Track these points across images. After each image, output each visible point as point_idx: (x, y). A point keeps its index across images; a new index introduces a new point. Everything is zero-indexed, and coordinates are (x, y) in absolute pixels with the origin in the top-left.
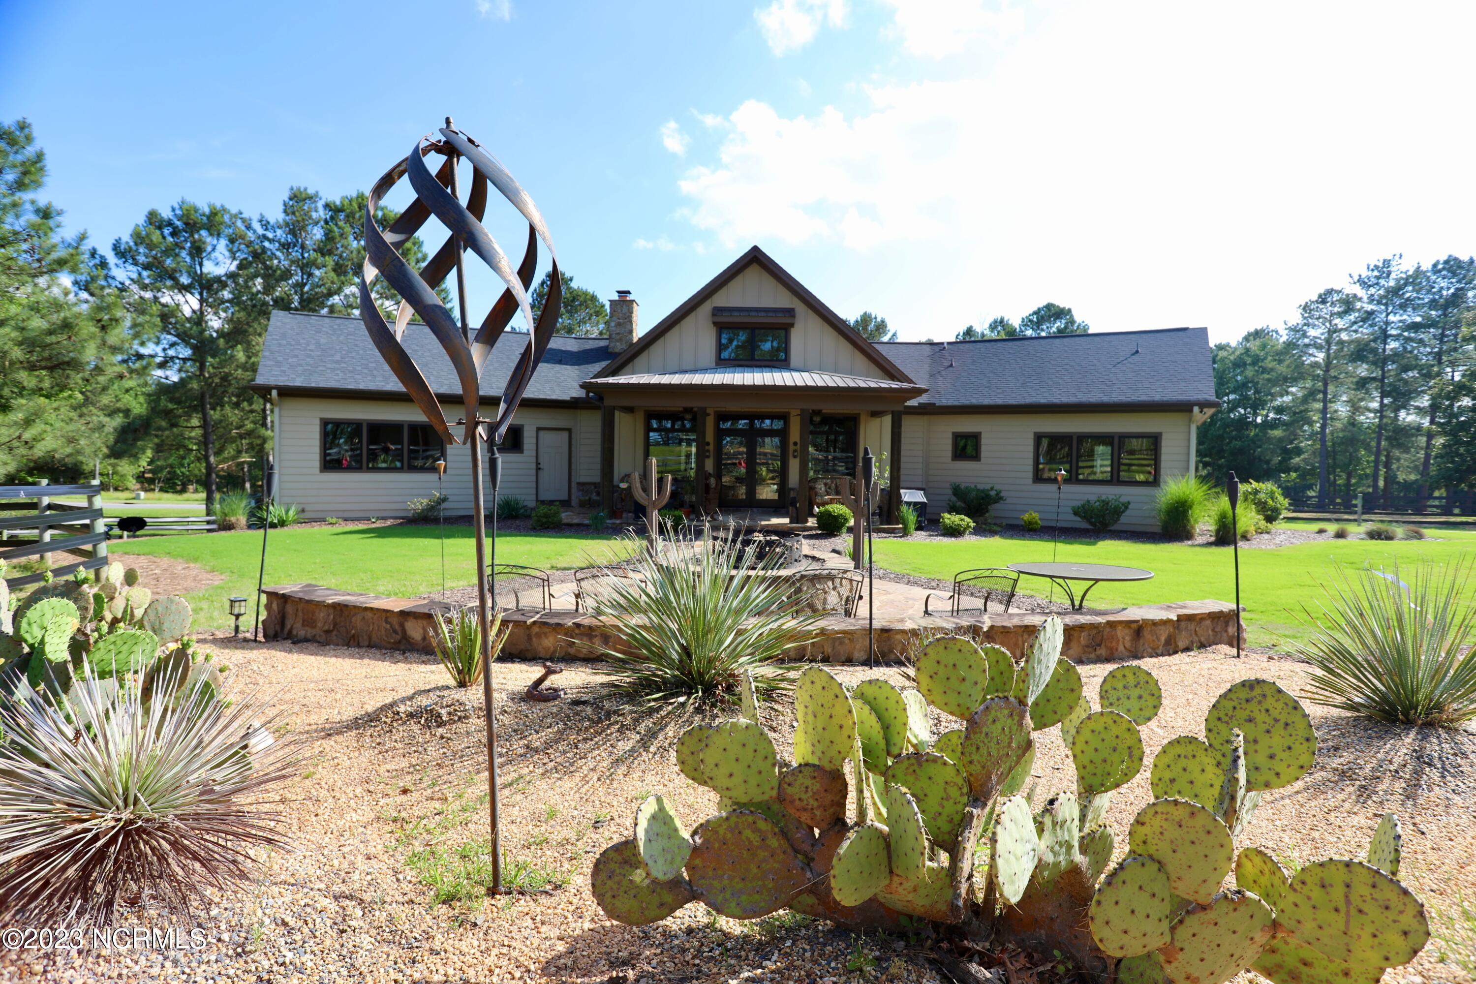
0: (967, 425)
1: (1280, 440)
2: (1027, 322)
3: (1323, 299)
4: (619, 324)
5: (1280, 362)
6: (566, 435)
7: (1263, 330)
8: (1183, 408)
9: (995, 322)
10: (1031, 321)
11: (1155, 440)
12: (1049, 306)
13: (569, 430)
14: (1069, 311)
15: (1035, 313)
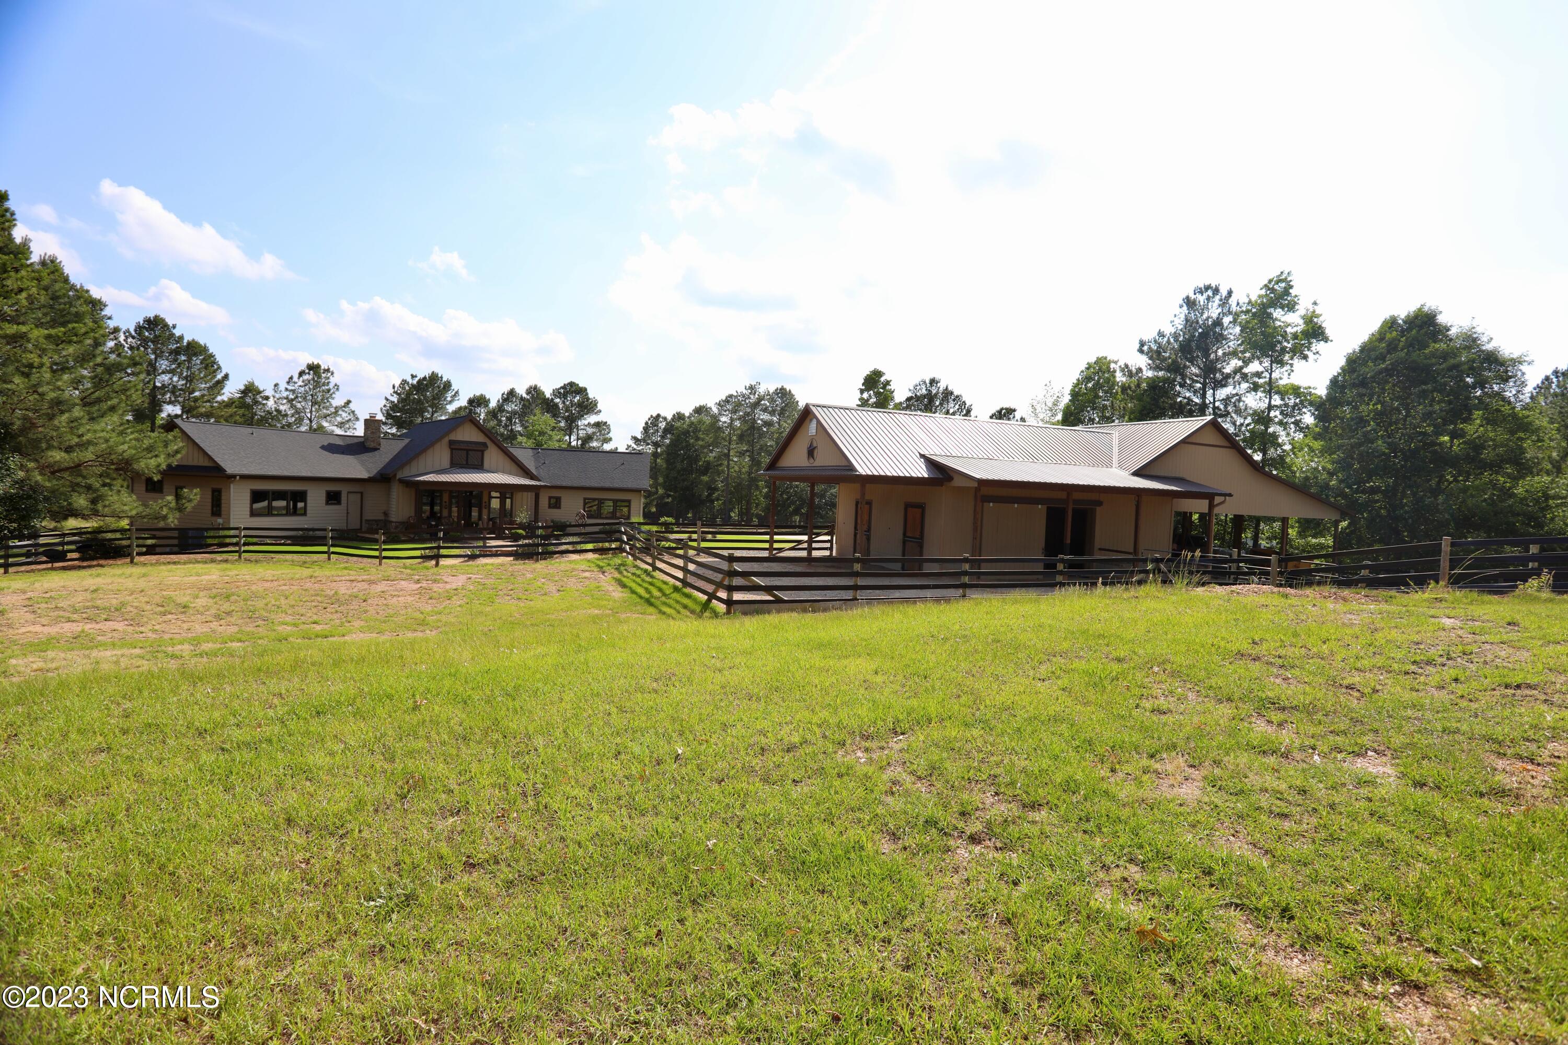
0: (556, 493)
1: (707, 482)
2: (557, 393)
3: (727, 401)
4: (372, 433)
5: (708, 435)
6: (359, 495)
7: (704, 407)
8: (638, 491)
9: (531, 387)
10: (560, 393)
11: (629, 501)
12: (571, 384)
13: (362, 493)
14: (586, 389)
15: (562, 388)
